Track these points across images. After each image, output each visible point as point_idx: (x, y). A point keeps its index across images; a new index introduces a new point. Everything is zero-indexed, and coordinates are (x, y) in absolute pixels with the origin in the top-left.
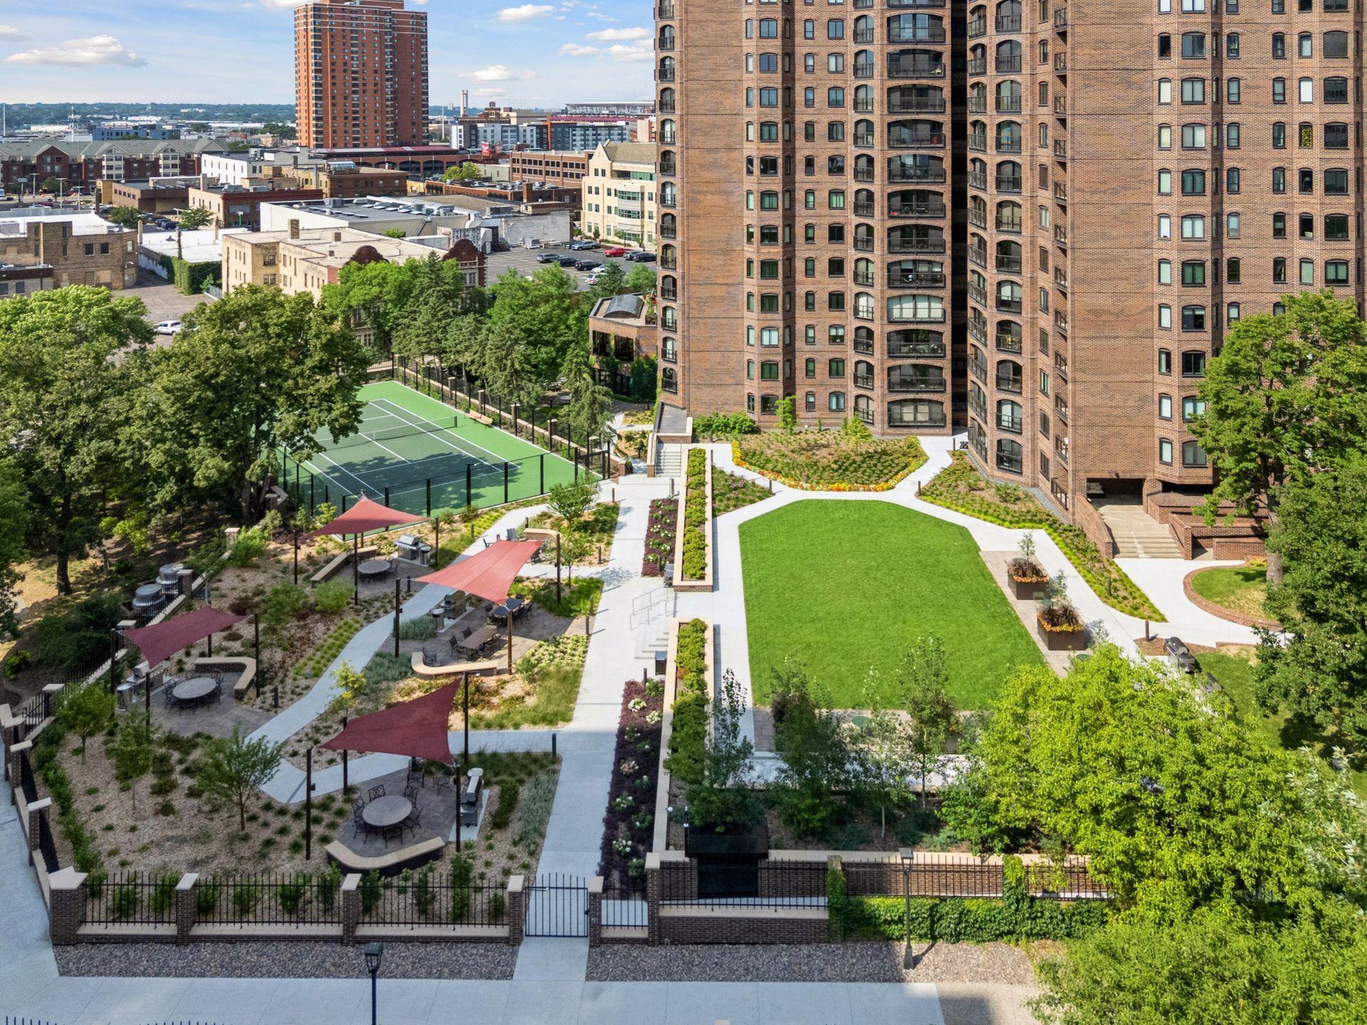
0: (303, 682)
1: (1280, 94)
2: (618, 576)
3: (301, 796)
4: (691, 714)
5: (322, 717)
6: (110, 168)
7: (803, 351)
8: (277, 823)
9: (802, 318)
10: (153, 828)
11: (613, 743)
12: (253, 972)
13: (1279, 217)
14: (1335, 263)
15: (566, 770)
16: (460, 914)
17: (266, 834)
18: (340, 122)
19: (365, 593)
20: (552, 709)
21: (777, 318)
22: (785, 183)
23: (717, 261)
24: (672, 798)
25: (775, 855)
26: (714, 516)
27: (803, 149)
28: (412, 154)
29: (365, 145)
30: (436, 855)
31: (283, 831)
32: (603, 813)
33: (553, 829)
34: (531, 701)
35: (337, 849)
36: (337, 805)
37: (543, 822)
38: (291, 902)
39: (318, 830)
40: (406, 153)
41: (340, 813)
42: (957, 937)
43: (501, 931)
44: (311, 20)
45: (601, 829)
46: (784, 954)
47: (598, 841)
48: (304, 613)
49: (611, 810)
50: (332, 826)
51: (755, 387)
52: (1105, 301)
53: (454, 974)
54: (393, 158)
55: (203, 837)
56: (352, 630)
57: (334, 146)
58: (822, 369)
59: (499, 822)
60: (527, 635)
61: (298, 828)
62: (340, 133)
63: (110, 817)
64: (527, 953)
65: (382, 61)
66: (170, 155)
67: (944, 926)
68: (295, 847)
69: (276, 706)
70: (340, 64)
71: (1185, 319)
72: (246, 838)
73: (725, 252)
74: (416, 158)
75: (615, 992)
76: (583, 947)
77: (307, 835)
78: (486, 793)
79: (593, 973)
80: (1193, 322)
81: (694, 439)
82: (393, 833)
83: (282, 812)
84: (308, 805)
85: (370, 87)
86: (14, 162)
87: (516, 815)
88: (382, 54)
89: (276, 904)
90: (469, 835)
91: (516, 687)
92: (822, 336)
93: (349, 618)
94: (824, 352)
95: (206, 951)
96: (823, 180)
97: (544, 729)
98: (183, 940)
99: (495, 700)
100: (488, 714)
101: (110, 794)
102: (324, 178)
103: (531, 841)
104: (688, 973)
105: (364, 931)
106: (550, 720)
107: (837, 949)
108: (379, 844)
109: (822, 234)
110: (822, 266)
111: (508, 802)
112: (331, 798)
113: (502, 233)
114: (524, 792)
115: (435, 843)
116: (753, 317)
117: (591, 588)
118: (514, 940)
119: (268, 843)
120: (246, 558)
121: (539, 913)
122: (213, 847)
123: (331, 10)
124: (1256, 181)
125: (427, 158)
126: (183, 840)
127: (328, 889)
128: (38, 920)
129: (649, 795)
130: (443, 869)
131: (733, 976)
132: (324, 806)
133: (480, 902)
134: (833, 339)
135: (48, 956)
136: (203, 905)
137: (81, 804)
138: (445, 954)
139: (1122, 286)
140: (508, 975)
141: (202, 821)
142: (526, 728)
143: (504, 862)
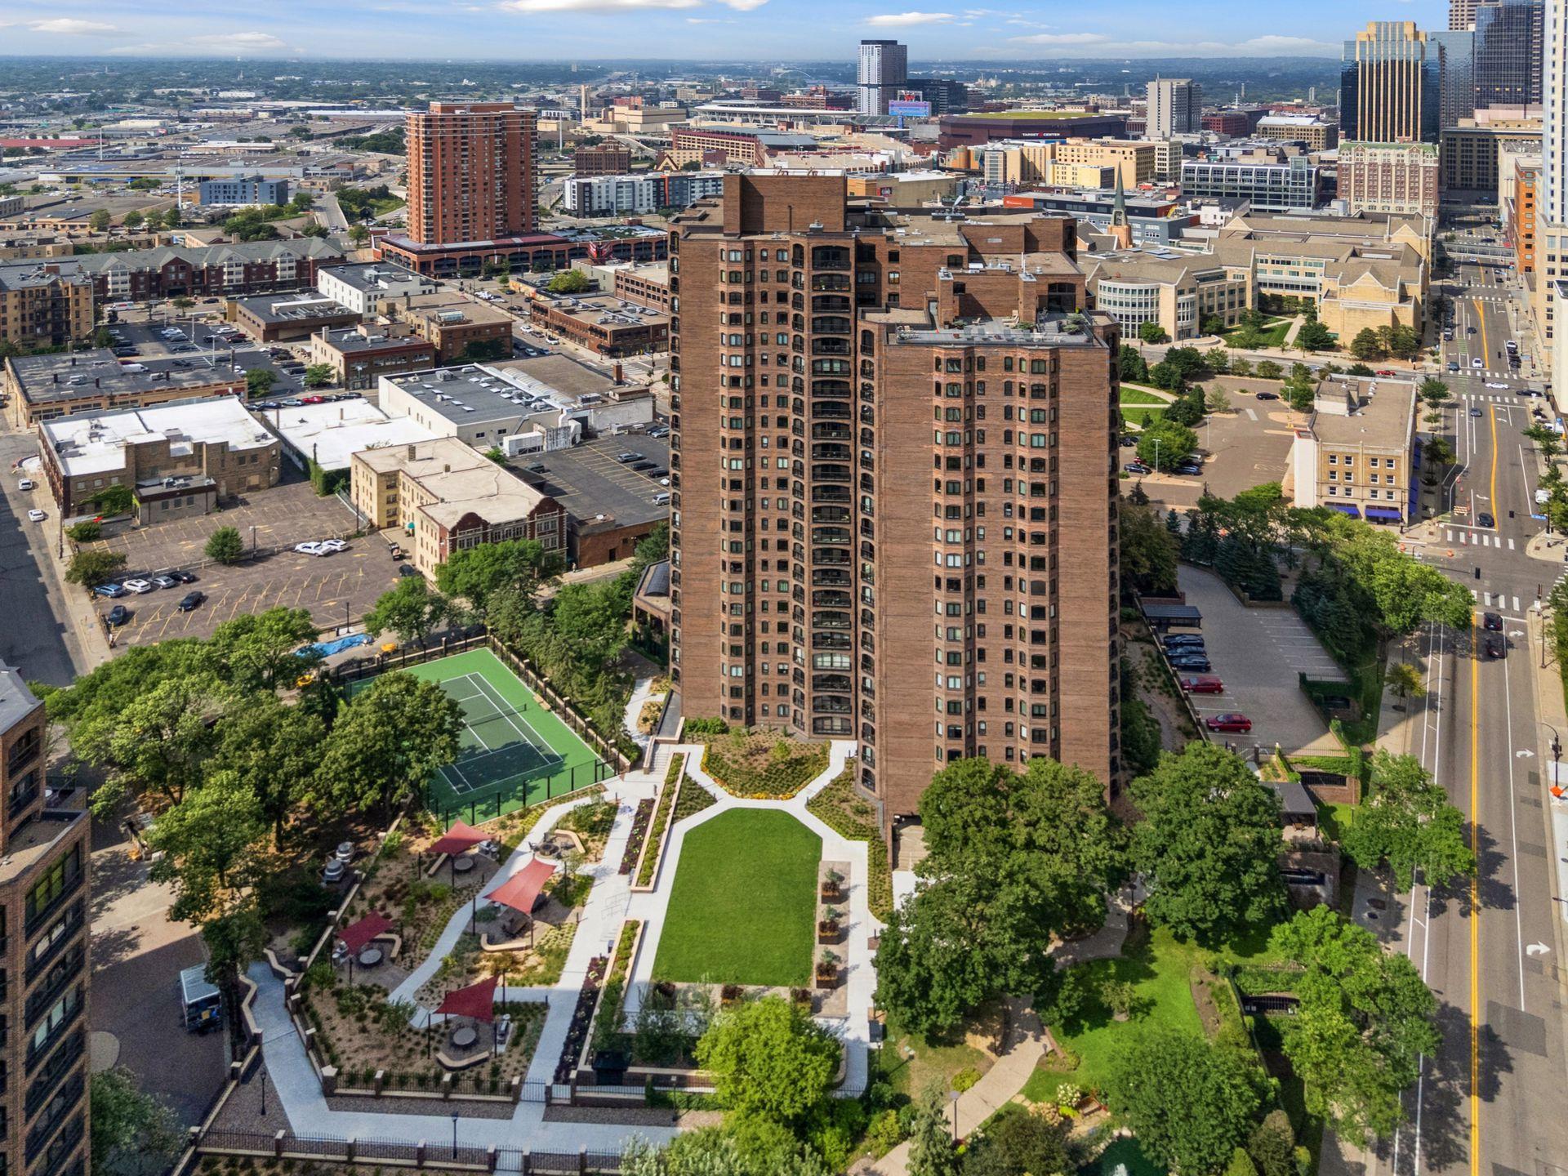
0: (424, 951)
1: (1008, 609)
2: (605, 872)
3: (425, 1025)
4: (615, 989)
5: (435, 976)
6: (230, 273)
7: (760, 679)
8: (415, 1039)
9: (760, 659)
10: (359, 1039)
11: (577, 998)
12: (407, 1112)
13: (1008, 676)
14: (1039, 706)
15: (551, 1014)
16: (494, 1089)
17: (410, 1045)
18: (450, 221)
19: (460, 883)
20: (549, 975)
21: (742, 660)
22: (747, 577)
23: (702, 621)
24: (594, 1037)
25: (631, 1070)
26: (672, 823)
27: (760, 555)
28: (521, 245)
29: (474, 239)
30: (485, 1060)
31: (418, 1044)
32: (564, 1039)
33: (540, 1047)
34: (541, 969)
35: (441, 1056)
36: (442, 1030)
37: (535, 1043)
38: (422, 1081)
39: (433, 1044)
40: (516, 245)
41: (443, 1035)
42: (698, 1109)
43: (510, 1099)
44: (422, 129)
45: (562, 1048)
46: (626, 1113)
47: (559, 1054)
48: (425, 898)
49: (568, 1038)
50: (440, 1042)
51: (726, 701)
52: (905, 717)
53: (489, 1117)
54: (501, 251)
55: (381, 1046)
56: (450, 912)
57: (444, 241)
58: (773, 690)
59: (515, 1043)
60: (545, 921)
61: (424, 1042)
62: (450, 229)
63: (340, 1033)
64: (520, 1109)
65: (492, 162)
66: (287, 259)
67: (694, 1103)
68: (423, 1053)
69: (411, 967)
70: (450, 169)
71: (949, 731)
72: (401, 1047)
73: (707, 616)
74: (525, 249)
75: (554, 1126)
76: (543, 1107)
77: (428, 1046)
78: (512, 1025)
79: (547, 1118)
80: (954, 733)
81: (681, 741)
82: (467, 1048)
83: (417, 1033)
84: (429, 1030)
85: (480, 187)
86: (141, 273)
87: (524, 1039)
88: (492, 155)
89: (415, 1081)
90: (501, 1049)
91: (533, 960)
92: (773, 670)
93: (449, 903)
94: (775, 680)
95: (387, 1102)
96: (774, 575)
97: (544, 987)
98: (377, 1097)
99: (522, 968)
100: (518, 977)
101: (337, 1020)
102: (435, 328)
103: (529, 1053)
104: (585, 1120)
105: (453, 1096)
106: (548, 982)
107: (648, 1111)
108: (460, 1052)
109: (773, 607)
110: (773, 627)
111: (521, 1030)
112: (439, 1026)
113: (591, 422)
114: (529, 1026)
115: (485, 1055)
116: (725, 658)
117: (587, 882)
118: (515, 1103)
119: (411, 1050)
120: (390, 853)
121: (525, 1093)
122: (387, 1051)
123: (442, 120)
124: (995, 655)
125: (537, 248)
126: (373, 1047)
127: (438, 1077)
128: (316, 1086)
129: (584, 1031)
130: (488, 1067)
131: (603, 1122)
132: (436, 1031)
133: (502, 1085)
134: (781, 672)
135: (323, 1102)
136: (386, 1082)
137: (326, 1026)
138: (486, 1107)
139: (915, 709)
140: (510, 1118)
141: (380, 1036)
142: (536, 987)
143: (515, 1064)
